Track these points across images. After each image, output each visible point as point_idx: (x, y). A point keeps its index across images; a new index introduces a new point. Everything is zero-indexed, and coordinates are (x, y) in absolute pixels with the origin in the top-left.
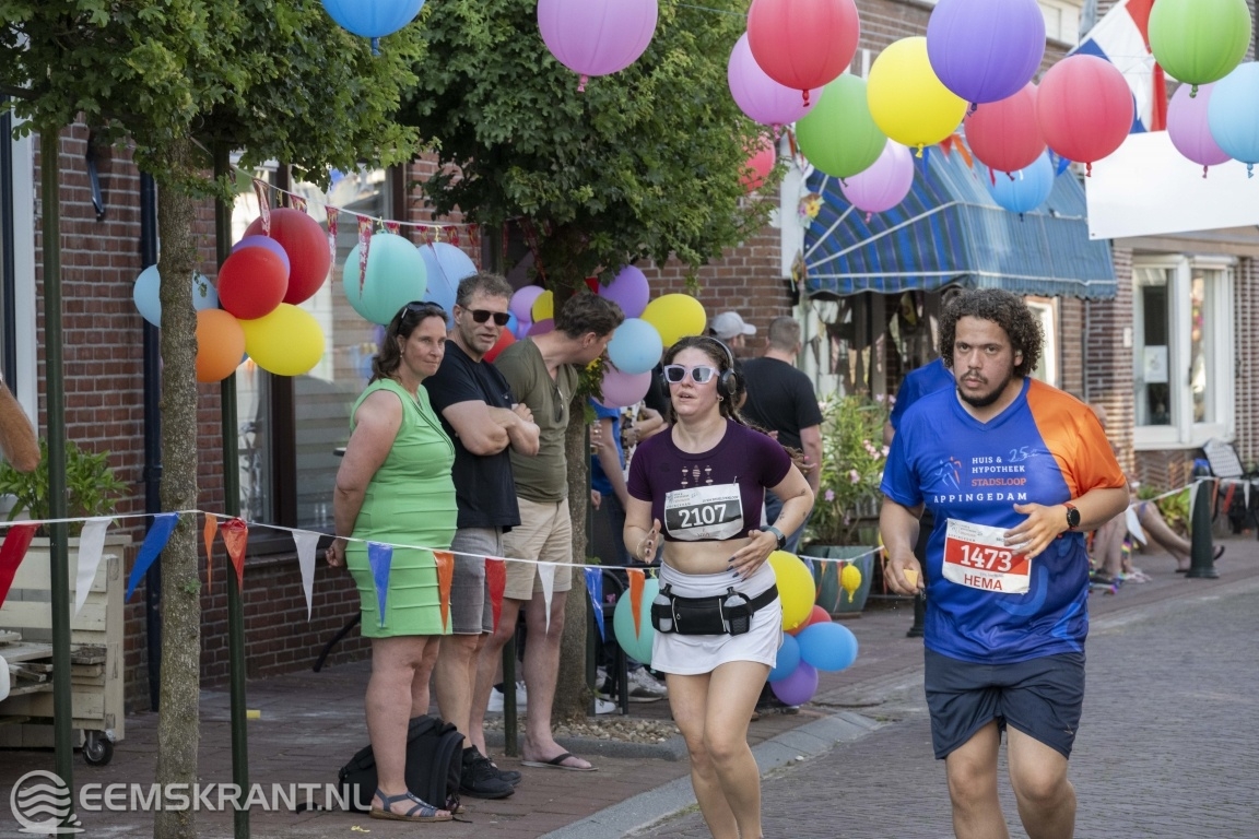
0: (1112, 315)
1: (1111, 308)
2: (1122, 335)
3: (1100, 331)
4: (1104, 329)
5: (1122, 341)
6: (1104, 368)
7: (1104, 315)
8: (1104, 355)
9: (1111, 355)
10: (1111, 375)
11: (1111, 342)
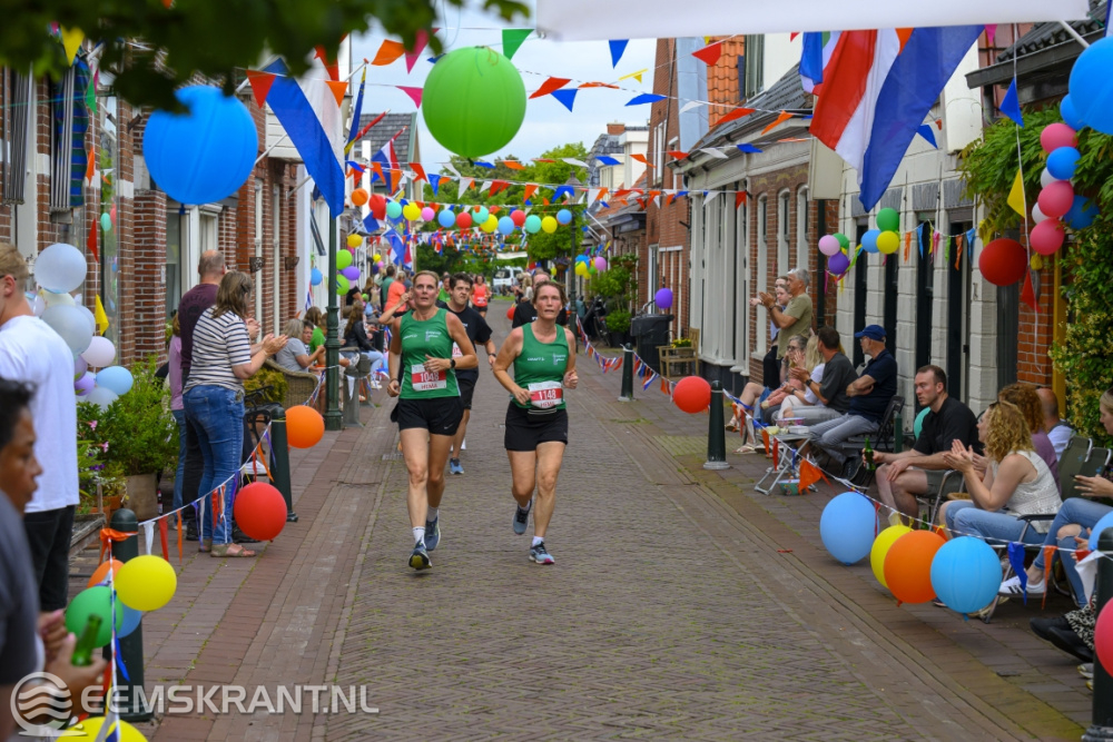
0: (154, 254)
1: (154, 248)
2: (160, 273)
3: (142, 269)
4: (145, 266)
5: (160, 279)
6: (145, 304)
7: (146, 254)
8: (145, 291)
9: (153, 291)
10: (152, 310)
11: (153, 279)
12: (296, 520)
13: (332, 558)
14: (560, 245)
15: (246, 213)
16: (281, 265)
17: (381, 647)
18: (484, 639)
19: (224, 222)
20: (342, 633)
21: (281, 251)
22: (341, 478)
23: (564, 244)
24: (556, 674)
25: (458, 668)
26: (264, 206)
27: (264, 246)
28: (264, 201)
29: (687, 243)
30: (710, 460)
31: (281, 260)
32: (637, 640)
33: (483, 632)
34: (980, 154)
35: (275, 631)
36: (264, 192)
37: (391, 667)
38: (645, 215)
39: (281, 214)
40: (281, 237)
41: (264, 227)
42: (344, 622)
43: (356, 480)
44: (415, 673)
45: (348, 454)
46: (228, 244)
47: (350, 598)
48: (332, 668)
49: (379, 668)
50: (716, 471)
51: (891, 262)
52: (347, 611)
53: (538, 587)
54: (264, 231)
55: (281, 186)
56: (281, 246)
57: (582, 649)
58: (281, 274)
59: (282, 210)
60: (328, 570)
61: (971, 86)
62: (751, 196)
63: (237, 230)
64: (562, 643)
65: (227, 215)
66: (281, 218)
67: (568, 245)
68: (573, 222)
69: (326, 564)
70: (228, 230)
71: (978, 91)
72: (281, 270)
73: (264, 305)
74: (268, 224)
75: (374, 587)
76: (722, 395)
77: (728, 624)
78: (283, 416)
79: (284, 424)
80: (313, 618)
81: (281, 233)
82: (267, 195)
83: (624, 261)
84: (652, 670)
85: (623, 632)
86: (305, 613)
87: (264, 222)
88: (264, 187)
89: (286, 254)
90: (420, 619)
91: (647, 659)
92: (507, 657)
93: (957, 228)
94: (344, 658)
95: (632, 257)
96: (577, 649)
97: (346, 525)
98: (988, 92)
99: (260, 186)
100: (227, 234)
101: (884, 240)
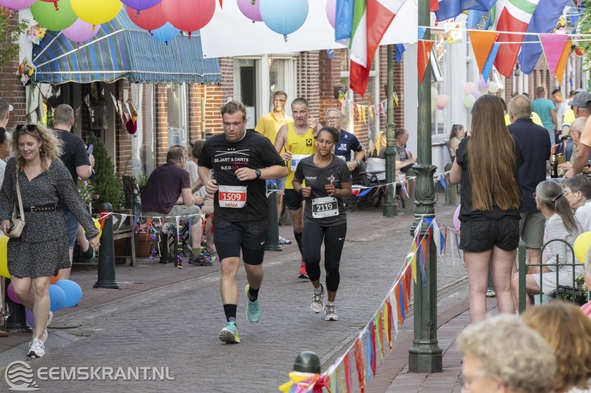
19: (306, 62)
21: (381, 80)
40: (381, 69)
56: (381, 76)
65: (308, 57)
70: (309, 67)
100: (308, 71)
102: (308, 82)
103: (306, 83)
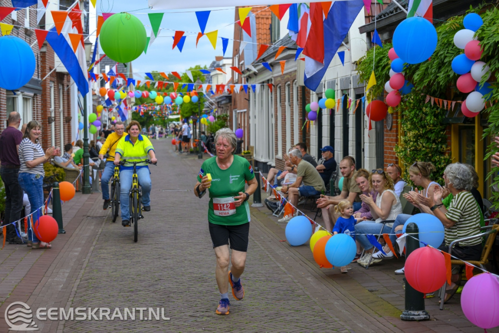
12: (65, 233)
13: (79, 249)
14: (194, 110)
15: (46, 97)
16: (64, 120)
17: (95, 286)
18: (141, 281)
19: (35, 101)
20: (79, 280)
21: (64, 114)
22: (88, 214)
23: (195, 110)
24: (172, 295)
25: (128, 294)
26: (55, 94)
27: (55, 112)
28: (54, 92)
29: (248, 108)
30: (254, 203)
31: (64, 118)
32: (210, 280)
33: (142, 278)
34: (365, 63)
35: (49, 280)
36: (54, 87)
37: (99, 294)
38: (231, 96)
39: (63, 97)
40: (64, 108)
41: (55, 103)
42: (81, 276)
43: (95, 215)
44: (109, 296)
45: (93, 204)
46: (37, 111)
47: (85, 265)
48: (72, 295)
49: (93, 295)
50: (257, 208)
51: (332, 113)
52: (82, 271)
53: (169, 259)
54: (55, 105)
55: (63, 85)
56: (64, 112)
57: (185, 284)
58: (64, 125)
59: (63, 96)
60: (77, 254)
61: (361, 32)
62: (274, 86)
63: (42, 105)
64: (177, 282)
65: (37, 98)
66: (63, 99)
67: (197, 110)
68: (199, 100)
69: (76, 252)
70: (37, 104)
71: (365, 35)
72: (64, 123)
73: (55, 139)
74: (56, 102)
75: (96, 260)
76: (259, 174)
77: (252, 272)
78: (58, 186)
79: (59, 190)
80: (67, 275)
81: (63, 106)
82: (56, 89)
83: (223, 117)
84: (215, 292)
85: (204, 277)
86: (64, 272)
87: (55, 101)
88: (54, 85)
89: (66, 115)
90: (115, 273)
91: (214, 288)
92: (151, 289)
93: (359, 96)
94: (78, 291)
95: (226, 115)
96: (183, 284)
97: (88, 234)
98: (369, 35)
99: (53, 85)
100: (37, 107)
101: (328, 102)
102: (37, 113)
103: (36, 114)
